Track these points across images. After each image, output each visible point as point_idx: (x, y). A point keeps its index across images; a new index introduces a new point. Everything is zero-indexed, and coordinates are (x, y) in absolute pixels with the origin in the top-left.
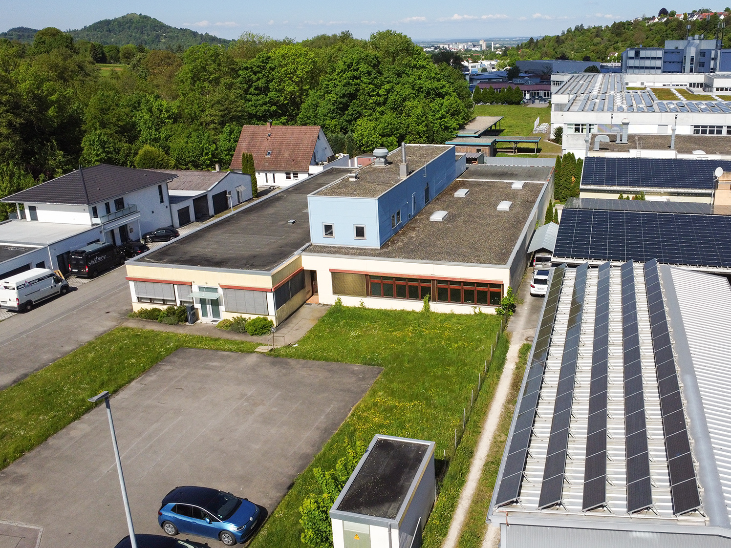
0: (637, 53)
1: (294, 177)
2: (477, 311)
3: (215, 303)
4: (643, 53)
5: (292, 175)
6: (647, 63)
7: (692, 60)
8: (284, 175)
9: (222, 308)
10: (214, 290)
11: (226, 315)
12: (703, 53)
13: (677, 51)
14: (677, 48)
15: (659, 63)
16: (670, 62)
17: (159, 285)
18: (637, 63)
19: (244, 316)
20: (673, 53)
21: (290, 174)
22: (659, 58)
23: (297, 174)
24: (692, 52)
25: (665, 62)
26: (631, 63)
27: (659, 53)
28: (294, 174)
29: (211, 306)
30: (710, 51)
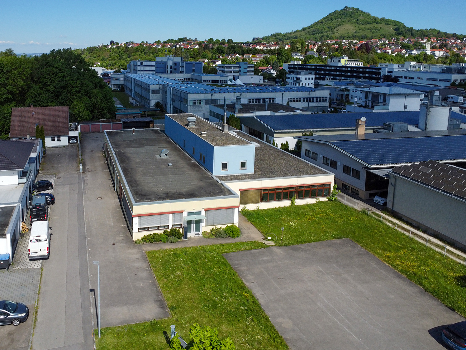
0: (142, 63)
1: (57, 139)
2: (318, 201)
3: (198, 222)
4: (145, 63)
5: (56, 138)
6: (148, 68)
7: (171, 67)
8: (50, 139)
9: (202, 224)
10: (200, 213)
11: (205, 228)
12: (175, 64)
13: (162, 62)
14: (162, 61)
15: (154, 68)
16: (159, 68)
17: (159, 216)
18: (142, 68)
19: (218, 227)
20: (160, 63)
21: (54, 137)
22: (154, 66)
23: (60, 137)
24: (170, 63)
25: (156, 68)
26: (138, 68)
27: (154, 64)
28: (57, 137)
29: (194, 224)
30: (179, 63)
